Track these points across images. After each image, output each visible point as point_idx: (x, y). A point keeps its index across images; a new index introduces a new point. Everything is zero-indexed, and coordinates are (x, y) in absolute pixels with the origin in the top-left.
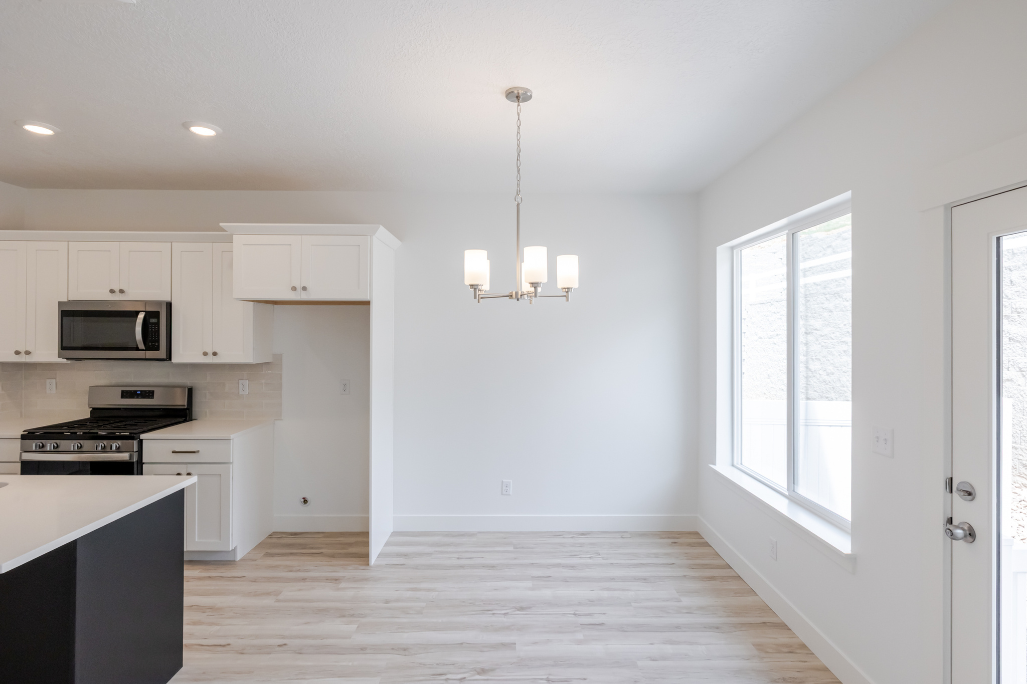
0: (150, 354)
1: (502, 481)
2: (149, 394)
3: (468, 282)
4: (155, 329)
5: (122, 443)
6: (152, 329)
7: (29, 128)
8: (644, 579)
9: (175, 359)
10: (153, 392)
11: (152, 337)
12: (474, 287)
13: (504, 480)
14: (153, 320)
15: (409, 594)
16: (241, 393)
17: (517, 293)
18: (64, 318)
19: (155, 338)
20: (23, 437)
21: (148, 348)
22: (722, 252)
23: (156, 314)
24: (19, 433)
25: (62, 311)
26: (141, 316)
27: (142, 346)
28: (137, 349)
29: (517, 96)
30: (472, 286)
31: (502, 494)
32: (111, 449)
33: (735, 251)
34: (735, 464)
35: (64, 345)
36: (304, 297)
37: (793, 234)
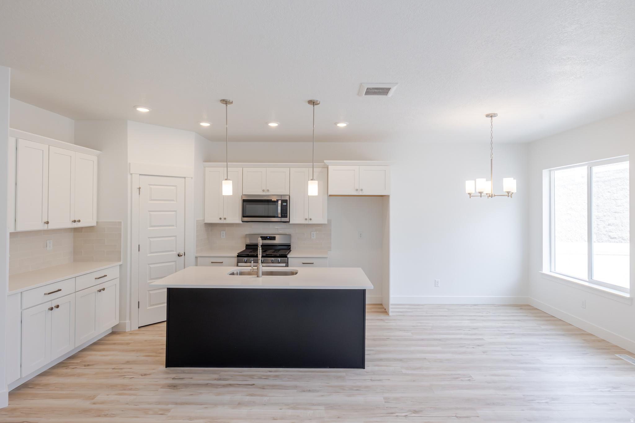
0: (284, 219)
1: (435, 280)
2: (274, 238)
3: (467, 192)
4: (285, 208)
5: (280, 259)
6: (284, 208)
7: (270, 124)
8: (519, 320)
9: (291, 222)
10: (275, 237)
11: (284, 212)
12: (470, 194)
13: (436, 280)
14: (285, 204)
15: (419, 324)
16: (312, 238)
17: (492, 195)
18: (244, 203)
19: (285, 212)
20: (238, 256)
21: (282, 217)
22: (545, 173)
23: (286, 201)
24: (236, 255)
25: (243, 200)
26: (280, 202)
27: (280, 216)
28: (278, 217)
29: (491, 116)
30: (469, 194)
31: (435, 286)
32: (272, 261)
33: (551, 172)
34: (552, 271)
35: (244, 215)
36: (361, 194)
37: (591, 167)
